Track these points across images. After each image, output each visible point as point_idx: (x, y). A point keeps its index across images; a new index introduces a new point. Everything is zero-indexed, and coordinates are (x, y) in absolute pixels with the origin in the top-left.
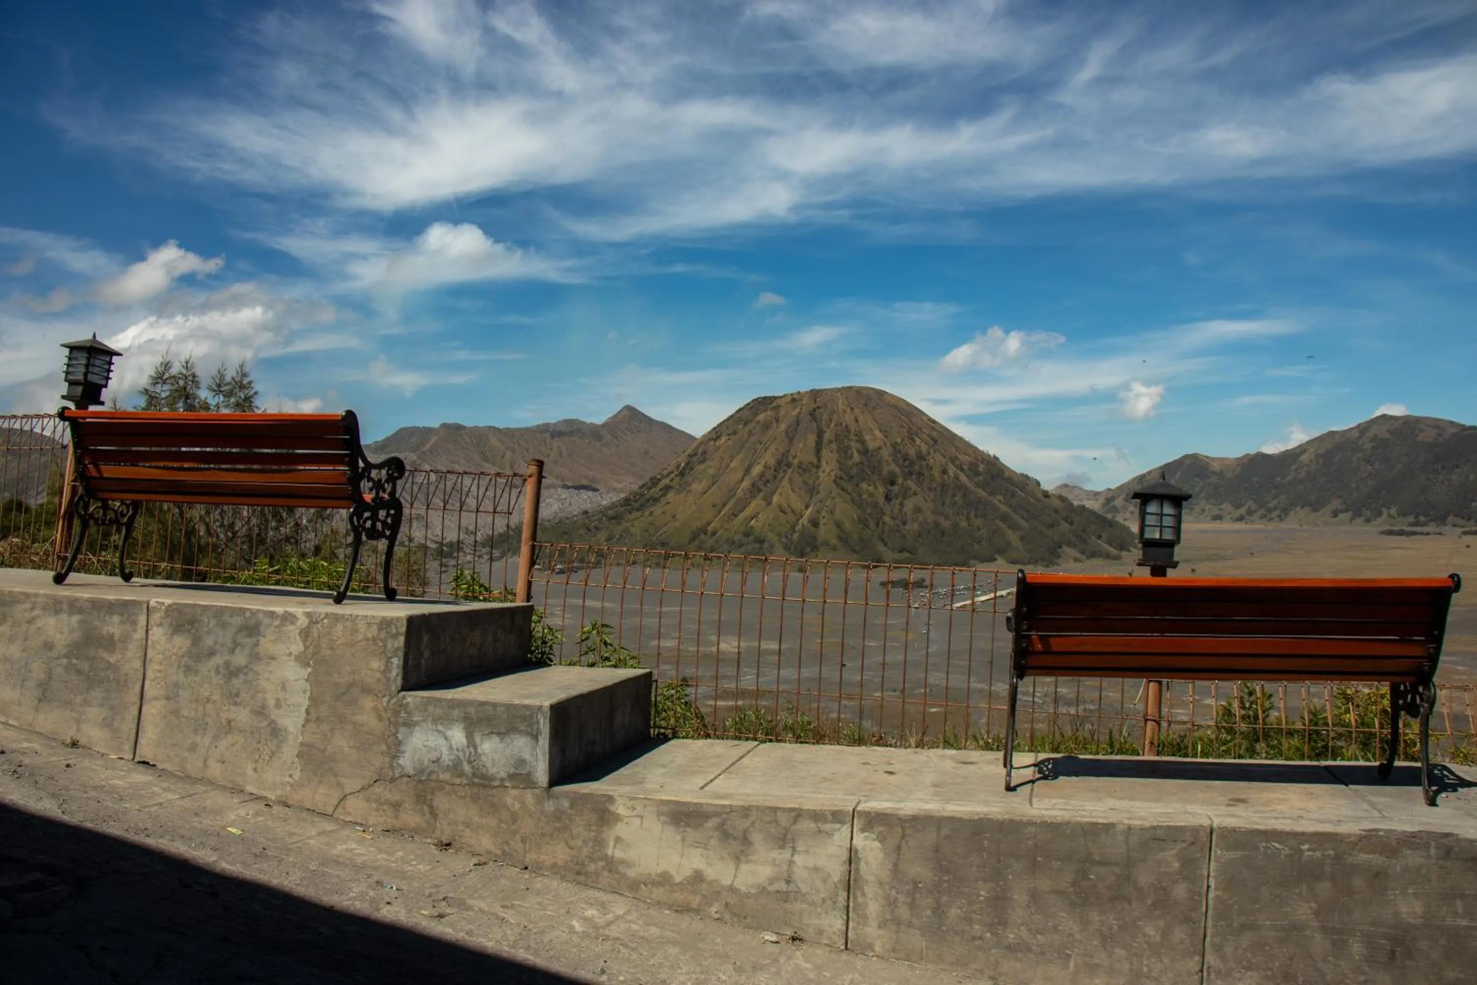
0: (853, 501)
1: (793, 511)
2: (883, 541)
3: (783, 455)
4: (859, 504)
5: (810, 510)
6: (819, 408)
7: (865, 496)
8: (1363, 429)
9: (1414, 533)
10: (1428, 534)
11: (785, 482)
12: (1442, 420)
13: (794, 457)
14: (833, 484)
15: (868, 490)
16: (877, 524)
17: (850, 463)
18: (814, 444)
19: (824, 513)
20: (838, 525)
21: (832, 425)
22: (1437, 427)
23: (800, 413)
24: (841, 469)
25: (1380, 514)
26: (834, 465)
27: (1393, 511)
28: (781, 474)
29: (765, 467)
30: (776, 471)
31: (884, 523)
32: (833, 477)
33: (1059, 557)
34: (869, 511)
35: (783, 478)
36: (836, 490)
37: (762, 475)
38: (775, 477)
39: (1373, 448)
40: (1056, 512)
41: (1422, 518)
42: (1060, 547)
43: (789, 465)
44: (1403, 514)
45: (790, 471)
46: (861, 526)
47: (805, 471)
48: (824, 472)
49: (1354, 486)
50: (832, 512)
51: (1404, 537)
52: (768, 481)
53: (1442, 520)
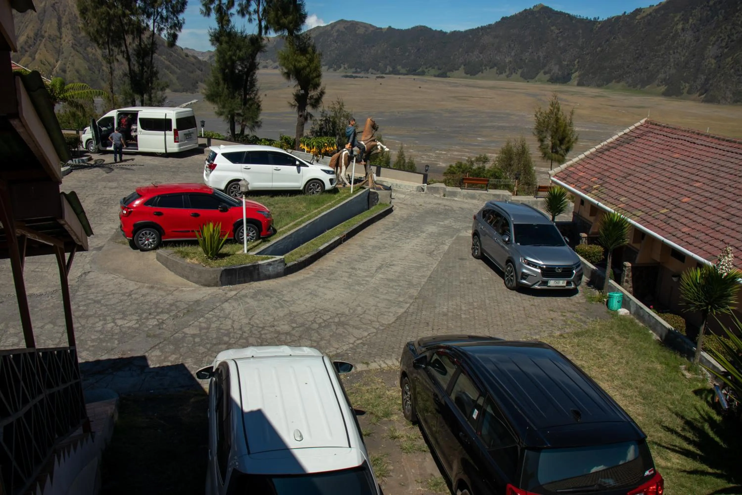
0: (84, 58)
1: (49, 63)
2: (104, 80)
3: (38, 30)
4: (86, 59)
5: (59, 63)
6: (56, 3)
7: (90, 55)
8: (333, 26)
9: (356, 77)
10: (362, 77)
11: (42, 46)
12: (367, 24)
13: (45, 32)
14: (72, 49)
15: (92, 52)
16: (99, 71)
17: (80, 36)
18: (56, 25)
19: (68, 65)
20: (77, 71)
21: (66, 13)
22: (365, 27)
23: (45, 6)
24: (75, 40)
25: (340, 67)
26: (70, 37)
27: (346, 66)
28: (38, 42)
29: (28, 37)
30: (35, 39)
31: (103, 70)
32: (71, 45)
33: (197, 88)
34: (94, 64)
35: (39, 45)
36: (74, 52)
37: (26, 42)
38: (35, 44)
39: (338, 35)
40: (193, 64)
41: (358, 70)
42: (197, 83)
43: (43, 37)
44: (350, 67)
45: (44, 40)
46: (91, 72)
47: (53, 40)
48: (64, 41)
49: (329, 53)
50: (73, 64)
51: (352, 79)
52: (31, 46)
53: (367, 71)
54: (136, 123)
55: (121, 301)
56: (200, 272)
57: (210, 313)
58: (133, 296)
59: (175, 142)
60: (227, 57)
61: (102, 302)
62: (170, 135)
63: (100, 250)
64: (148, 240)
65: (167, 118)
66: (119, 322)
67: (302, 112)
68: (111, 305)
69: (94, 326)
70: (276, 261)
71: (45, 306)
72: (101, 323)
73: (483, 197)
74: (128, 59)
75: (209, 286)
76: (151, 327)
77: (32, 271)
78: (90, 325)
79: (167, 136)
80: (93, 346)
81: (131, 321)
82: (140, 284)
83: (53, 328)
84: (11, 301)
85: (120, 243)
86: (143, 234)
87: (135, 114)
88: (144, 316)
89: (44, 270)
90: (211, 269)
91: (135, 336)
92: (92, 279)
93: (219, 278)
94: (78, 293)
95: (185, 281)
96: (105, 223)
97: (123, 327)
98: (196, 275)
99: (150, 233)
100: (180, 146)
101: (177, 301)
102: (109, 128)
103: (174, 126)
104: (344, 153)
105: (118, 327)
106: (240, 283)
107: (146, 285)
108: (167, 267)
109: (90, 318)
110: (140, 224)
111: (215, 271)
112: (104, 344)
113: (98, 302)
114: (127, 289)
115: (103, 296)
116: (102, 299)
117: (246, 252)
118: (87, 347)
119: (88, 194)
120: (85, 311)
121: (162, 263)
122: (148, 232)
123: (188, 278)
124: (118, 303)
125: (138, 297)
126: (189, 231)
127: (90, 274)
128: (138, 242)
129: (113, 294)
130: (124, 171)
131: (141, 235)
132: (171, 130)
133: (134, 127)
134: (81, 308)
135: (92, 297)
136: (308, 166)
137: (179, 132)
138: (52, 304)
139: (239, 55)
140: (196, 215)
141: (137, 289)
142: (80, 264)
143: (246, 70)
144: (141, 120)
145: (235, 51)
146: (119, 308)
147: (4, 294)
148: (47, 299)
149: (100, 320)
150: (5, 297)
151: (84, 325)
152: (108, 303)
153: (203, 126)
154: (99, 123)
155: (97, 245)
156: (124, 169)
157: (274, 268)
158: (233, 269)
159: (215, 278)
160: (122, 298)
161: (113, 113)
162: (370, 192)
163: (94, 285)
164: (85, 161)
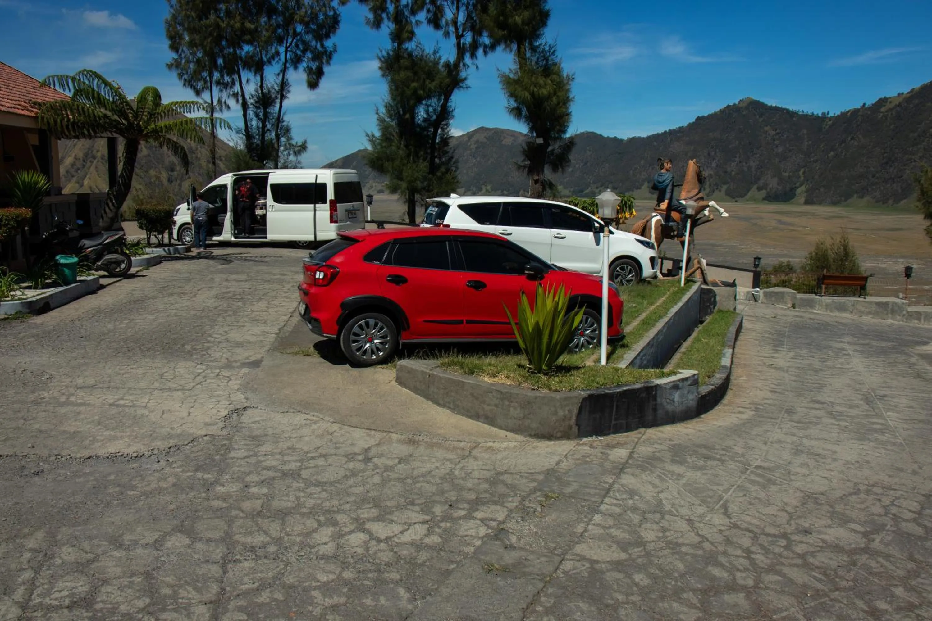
0: (145, 183)
3: (89, 149)
4: (148, 184)
7: (153, 180)
8: (471, 135)
11: (92, 169)
12: (516, 132)
13: (98, 151)
15: (155, 176)
22: (513, 136)
25: (481, 190)
27: (489, 187)
28: (89, 164)
29: (76, 158)
30: (84, 161)
35: (90, 167)
37: (73, 165)
38: (84, 166)
39: (477, 148)
41: (505, 193)
43: (94, 157)
44: (494, 189)
45: (95, 162)
49: (465, 171)
52: (78, 169)
53: (516, 193)
54: (265, 195)
55: (354, 474)
56: (527, 404)
57: (607, 500)
58: (375, 460)
59: (332, 221)
60: (409, 92)
61: (305, 474)
62: (324, 211)
63: (258, 367)
64: (371, 340)
65: (318, 181)
66: (380, 530)
67: (538, 175)
68: (331, 483)
69: (310, 542)
70: (686, 379)
71: (153, 486)
72: (328, 531)
73: (860, 307)
74: (245, 106)
75: (549, 437)
76: (478, 543)
77: (111, 405)
78: (298, 539)
79: (317, 212)
80: (334, 608)
81: (409, 525)
82: (379, 435)
83: (189, 546)
84: (62, 471)
85: (296, 353)
86: (361, 327)
87: (265, 178)
88: (438, 510)
89: (138, 403)
90: (558, 396)
91: (448, 573)
92: (258, 422)
93: (574, 418)
94: (232, 454)
95: (486, 427)
96: (246, 324)
97: (398, 545)
98: (515, 412)
99: (376, 325)
100: (339, 228)
101: (499, 473)
102: (217, 205)
103: (330, 195)
104: (654, 220)
105: (383, 546)
106: (617, 430)
107: (394, 436)
108: (428, 397)
109: (289, 518)
110: (355, 302)
111: (566, 399)
112: (368, 601)
113: (295, 475)
114: (353, 445)
115: (301, 461)
116: (300, 469)
117: (603, 361)
119: (199, 287)
120: (269, 497)
121: (416, 390)
122: (372, 322)
123: (490, 420)
124: (346, 477)
125: (390, 463)
126: (461, 322)
127: (249, 412)
128: (348, 346)
129: (325, 456)
130: (251, 263)
132: (324, 202)
133: (260, 201)
134: (254, 490)
135: (271, 462)
136: (612, 233)
137: (338, 205)
138: (171, 480)
139: (430, 88)
140: (478, 285)
141: (378, 445)
142: (221, 393)
143: (434, 117)
144: (274, 186)
145: (424, 81)
146: (357, 490)
147: (45, 453)
148: (156, 466)
149: (320, 524)
150: (46, 461)
151: (280, 538)
152: (319, 478)
153: (370, 203)
155: (247, 358)
156: (250, 260)
157: (682, 396)
158: (606, 395)
159: (564, 419)
160: (351, 465)
161: (227, 179)
162: (702, 289)
163: (266, 435)
164: (181, 251)
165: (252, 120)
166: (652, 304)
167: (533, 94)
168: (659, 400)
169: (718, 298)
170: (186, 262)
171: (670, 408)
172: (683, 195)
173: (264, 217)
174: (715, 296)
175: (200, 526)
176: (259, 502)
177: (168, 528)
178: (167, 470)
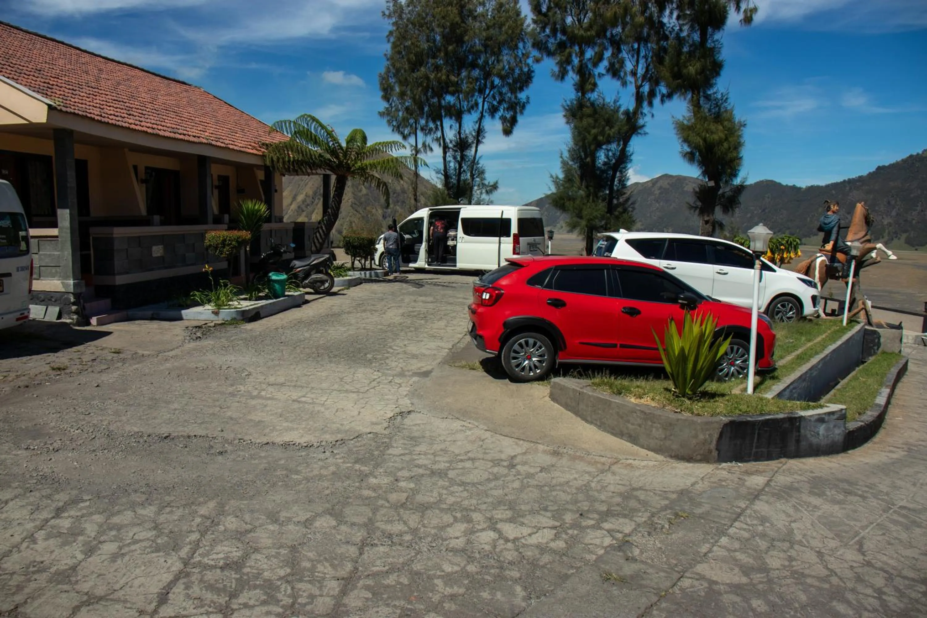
3: (317, 188)
4: (366, 220)
8: (654, 182)
11: (320, 205)
14: (351, 208)
15: (372, 212)
17: (361, 194)
19: (345, 226)
24: (354, 198)
26: (350, 195)
28: (317, 200)
29: (306, 196)
30: (313, 198)
32: (350, 204)
34: (373, 225)
35: (317, 203)
36: (353, 212)
37: (304, 201)
38: (313, 202)
39: (660, 193)
48: (344, 200)
49: (648, 215)
52: (308, 205)
54: (456, 228)
55: (496, 478)
56: (669, 426)
57: (737, 524)
58: (519, 467)
59: (514, 253)
60: (590, 138)
61: (451, 474)
62: (507, 243)
63: (427, 376)
64: (529, 358)
65: (504, 217)
66: (510, 531)
67: (708, 216)
68: (474, 484)
69: (444, 535)
70: (833, 413)
71: (316, 472)
72: (462, 527)
74: (445, 149)
75: (689, 459)
76: (601, 552)
77: (294, 401)
78: (433, 531)
79: (502, 245)
80: (453, 597)
81: (538, 529)
82: (526, 445)
83: (334, 528)
84: (242, 453)
85: (463, 367)
86: (521, 345)
87: (456, 213)
88: (568, 518)
89: (317, 401)
90: (699, 420)
91: (566, 577)
92: (419, 425)
93: (714, 442)
94: (390, 451)
95: (627, 445)
96: (425, 339)
97: (524, 546)
98: (658, 433)
99: (535, 344)
101: (634, 489)
102: (414, 236)
103: (514, 229)
104: (819, 261)
105: (510, 545)
106: (757, 458)
107: (541, 447)
108: (577, 413)
109: (428, 512)
110: (516, 322)
111: (707, 423)
112: (485, 595)
113: (442, 474)
114: (501, 452)
115: (450, 462)
116: (449, 469)
117: (750, 390)
118: (436, 598)
119: (390, 306)
120: (415, 492)
121: (567, 406)
122: (531, 341)
123: (633, 439)
124: (489, 480)
125: (532, 471)
126: (615, 346)
127: (412, 416)
128: (509, 363)
129: (473, 460)
130: (440, 287)
131: (516, 347)
132: (509, 235)
133: (451, 233)
134: (402, 484)
135: (422, 461)
136: (774, 271)
137: (521, 238)
138: (332, 469)
139: (609, 135)
140: (633, 312)
141: (524, 454)
142: (391, 397)
143: (614, 161)
144: (464, 220)
145: (604, 128)
146: (496, 493)
147: (231, 436)
148: (322, 456)
149: (456, 519)
150: (231, 443)
151: (417, 529)
152: (463, 478)
153: (551, 238)
154: (401, 227)
155: (419, 369)
156: (438, 285)
157: (827, 430)
158: (747, 423)
159: (705, 442)
160: (496, 470)
161: (424, 213)
162: (866, 329)
163: (424, 437)
164: (380, 275)
165: (450, 162)
166: (809, 341)
167: (705, 140)
168: (802, 431)
169: (882, 340)
170: (383, 284)
171: (814, 440)
172: (850, 237)
173: (455, 247)
174: (879, 337)
175: (348, 511)
176: (405, 495)
177: (320, 510)
178: (330, 460)
